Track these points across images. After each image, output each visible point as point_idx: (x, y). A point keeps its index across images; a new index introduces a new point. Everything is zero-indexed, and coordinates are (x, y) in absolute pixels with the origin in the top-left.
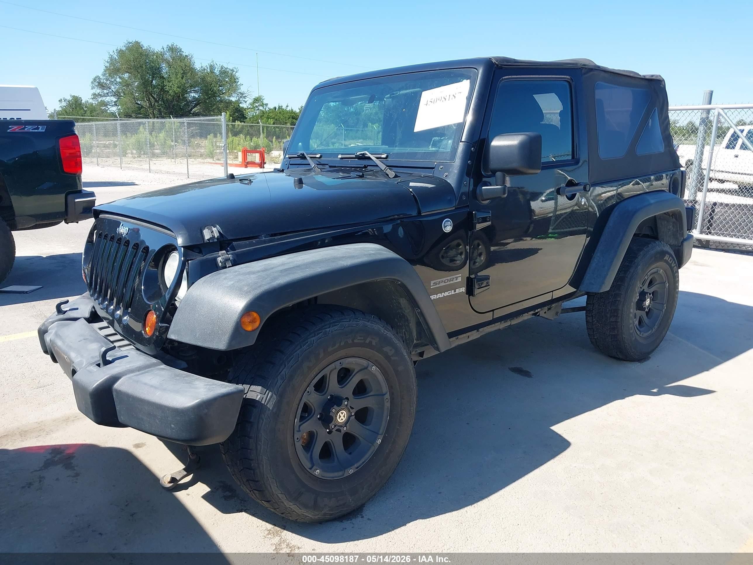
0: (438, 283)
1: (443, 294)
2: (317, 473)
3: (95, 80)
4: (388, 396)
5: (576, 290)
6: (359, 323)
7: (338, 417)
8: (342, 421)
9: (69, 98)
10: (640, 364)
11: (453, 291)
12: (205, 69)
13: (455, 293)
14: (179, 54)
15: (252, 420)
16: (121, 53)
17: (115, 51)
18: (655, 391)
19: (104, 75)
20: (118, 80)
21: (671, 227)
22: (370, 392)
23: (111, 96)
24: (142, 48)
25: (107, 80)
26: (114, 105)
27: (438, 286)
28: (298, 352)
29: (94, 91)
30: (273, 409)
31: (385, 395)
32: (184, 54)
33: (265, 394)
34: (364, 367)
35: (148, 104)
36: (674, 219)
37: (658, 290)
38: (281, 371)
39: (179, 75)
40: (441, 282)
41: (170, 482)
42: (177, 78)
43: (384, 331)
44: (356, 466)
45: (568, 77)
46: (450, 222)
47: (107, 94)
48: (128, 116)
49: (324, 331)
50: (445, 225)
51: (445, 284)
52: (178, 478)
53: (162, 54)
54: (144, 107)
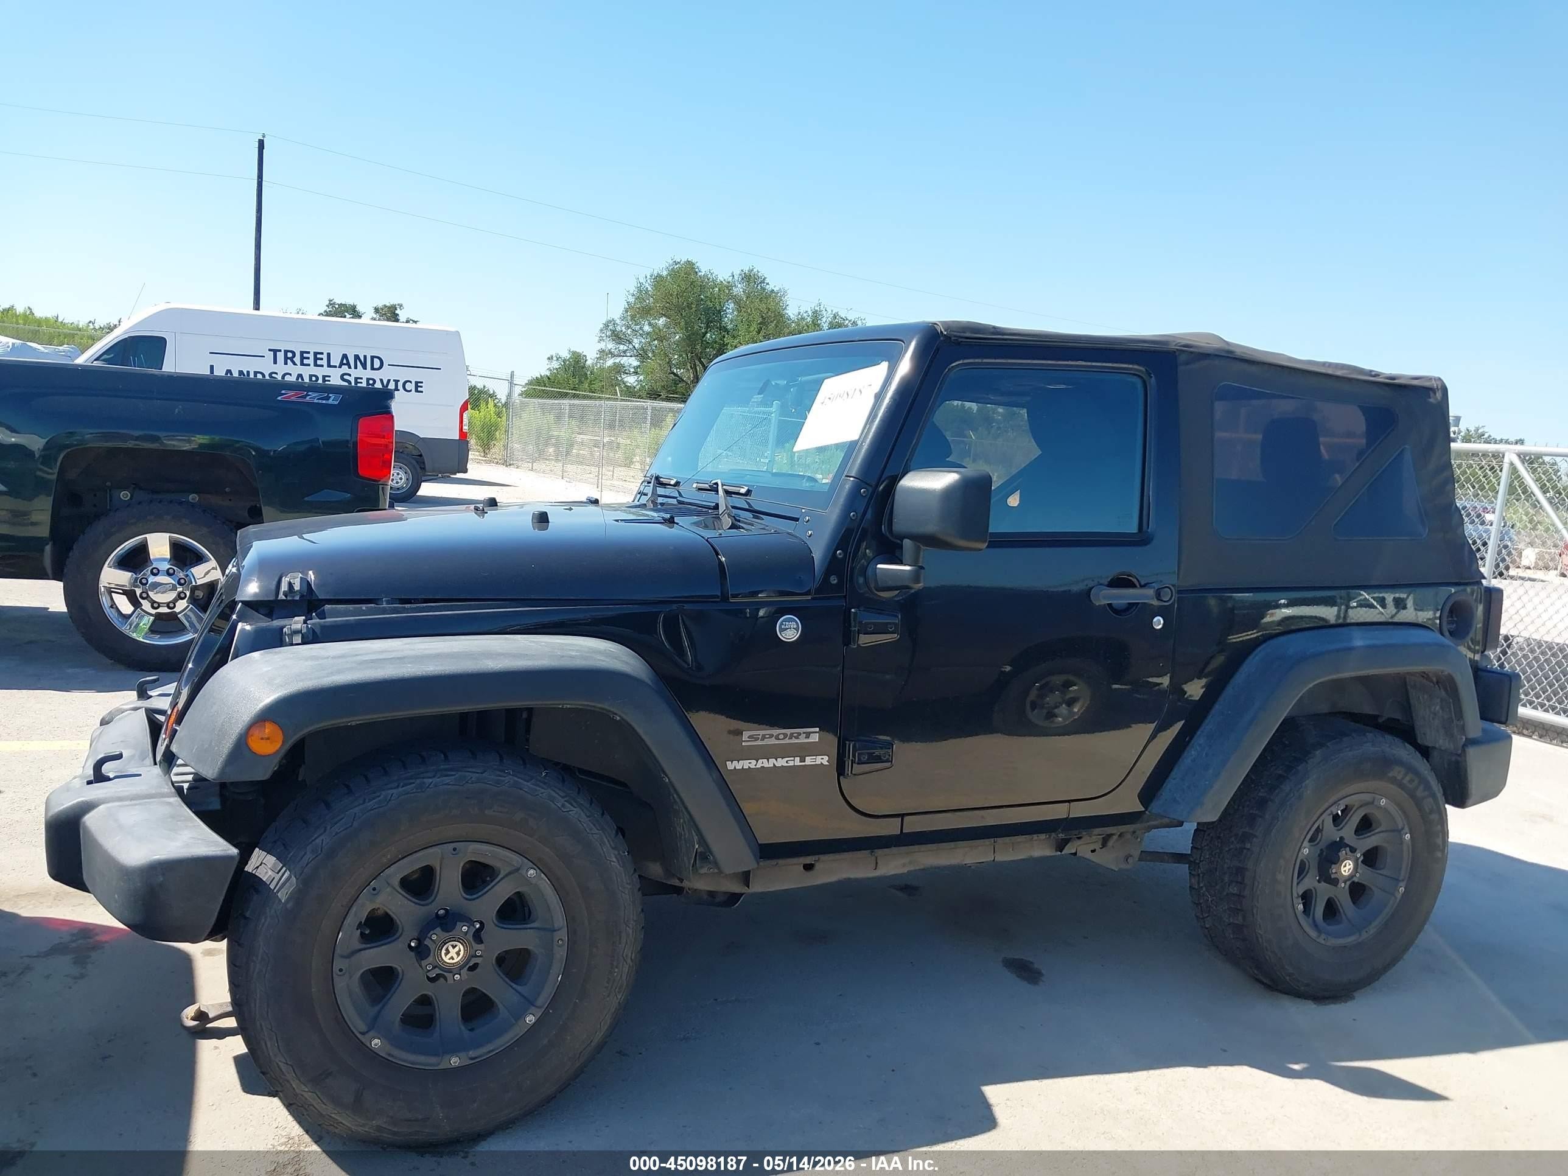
0: (760, 737)
1: (772, 761)
2: (376, 1045)
3: (606, 326)
4: (563, 934)
5: (1143, 809)
6: (504, 781)
7: (443, 951)
8: (451, 961)
9: (565, 355)
10: (1315, 1006)
11: (797, 759)
12: (803, 319)
13: (803, 764)
14: (759, 287)
15: (248, 914)
16: (658, 280)
17: (648, 277)
18: (1296, 1067)
19: (623, 318)
20: (647, 328)
21: (1438, 708)
22: (534, 921)
23: (631, 356)
24: (696, 273)
25: (628, 327)
26: (634, 372)
27: (759, 743)
28: (356, 810)
29: (602, 345)
30: (287, 901)
31: (555, 931)
32: (769, 288)
33: (278, 873)
34: (514, 868)
35: (692, 376)
36: (1442, 690)
37: (1385, 845)
38: (315, 839)
39: (754, 327)
40: (767, 736)
41: (193, 1019)
42: (749, 332)
43: (563, 805)
44: (472, 1054)
45: (1141, 368)
46: (797, 623)
47: (625, 352)
48: (654, 395)
49: (418, 781)
50: (783, 627)
51: (777, 742)
52: (211, 1016)
53: (729, 286)
54: (683, 380)
